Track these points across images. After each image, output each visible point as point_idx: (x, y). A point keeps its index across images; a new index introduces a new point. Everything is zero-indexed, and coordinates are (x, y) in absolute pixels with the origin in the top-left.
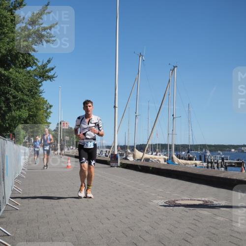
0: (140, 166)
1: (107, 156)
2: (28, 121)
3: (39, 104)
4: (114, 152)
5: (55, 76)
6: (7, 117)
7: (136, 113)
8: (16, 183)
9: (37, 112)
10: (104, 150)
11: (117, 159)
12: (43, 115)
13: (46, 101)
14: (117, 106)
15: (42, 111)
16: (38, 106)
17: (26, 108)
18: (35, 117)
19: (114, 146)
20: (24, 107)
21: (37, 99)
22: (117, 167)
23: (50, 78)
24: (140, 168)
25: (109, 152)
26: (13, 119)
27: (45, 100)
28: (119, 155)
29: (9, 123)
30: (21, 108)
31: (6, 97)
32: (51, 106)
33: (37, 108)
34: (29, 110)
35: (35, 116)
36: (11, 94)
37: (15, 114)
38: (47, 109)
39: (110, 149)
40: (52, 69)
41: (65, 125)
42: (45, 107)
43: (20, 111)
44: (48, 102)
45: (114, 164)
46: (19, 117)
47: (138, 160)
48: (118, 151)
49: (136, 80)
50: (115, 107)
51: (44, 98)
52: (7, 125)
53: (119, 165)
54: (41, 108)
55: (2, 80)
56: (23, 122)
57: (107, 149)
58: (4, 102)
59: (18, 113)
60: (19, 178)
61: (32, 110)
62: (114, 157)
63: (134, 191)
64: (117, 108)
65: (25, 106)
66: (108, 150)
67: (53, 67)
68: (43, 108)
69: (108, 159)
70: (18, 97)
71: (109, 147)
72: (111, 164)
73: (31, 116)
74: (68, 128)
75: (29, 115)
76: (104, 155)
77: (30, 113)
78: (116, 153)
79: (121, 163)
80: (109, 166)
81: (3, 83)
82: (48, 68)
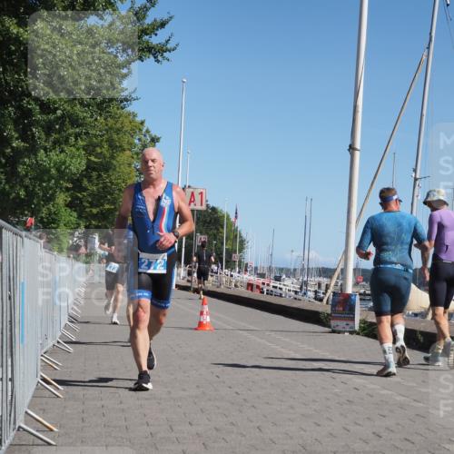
0: (422, 333)
1: (321, 300)
2: (85, 182)
3: (118, 131)
4: (343, 287)
5: (169, 46)
6: (21, 169)
7: (415, 171)
8: (46, 366)
9: (113, 157)
10: (313, 280)
11: (352, 309)
12: (130, 165)
13: (142, 123)
14: (358, 145)
15: (128, 153)
16: (115, 136)
17: (81, 143)
18: (107, 171)
19: (344, 271)
20: (72, 139)
21: (113, 117)
22: (351, 333)
23: (157, 52)
24: (421, 338)
25: (327, 287)
26: (42, 173)
27: (138, 119)
28: (358, 297)
29: (26, 188)
30: (67, 141)
31: (19, 108)
32: (154, 140)
33: (112, 145)
34: (90, 149)
35: (106, 167)
36: (37, 100)
37: (49, 159)
38: (145, 146)
39: (331, 277)
40: (163, 25)
41: (198, 198)
42: (136, 141)
43: (62, 151)
44: (147, 125)
45: (341, 324)
46: (58, 170)
47: (416, 315)
48: (356, 284)
49: (422, 65)
50: (352, 148)
51: (135, 116)
52: (22, 193)
53: (357, 328)
54: (126, 146)
55: (10, 53)
56: (70, 185)
57: (321, 279)
58: (16, 122)
59: (55, 156)
60: (54, 350)
61: (99, 150)
62: (343, 304)
63: (402, 406)
64: (357, 154)
65: (77, 136)
66: (324, 281)
67: (165, 17)
68: (131, 145)
69: (324, 308)
70: (57, 109)
71: (326, 272)
72: (333, 323)
73: (94, 169)
74: (204, 208)
75: (89, 163)
76: (311, 294)
77: (93, 158)
78: (349, 290)
79: (363, 322)
80: (327, 329)
81: (12, 64)
82: (148, 21)
